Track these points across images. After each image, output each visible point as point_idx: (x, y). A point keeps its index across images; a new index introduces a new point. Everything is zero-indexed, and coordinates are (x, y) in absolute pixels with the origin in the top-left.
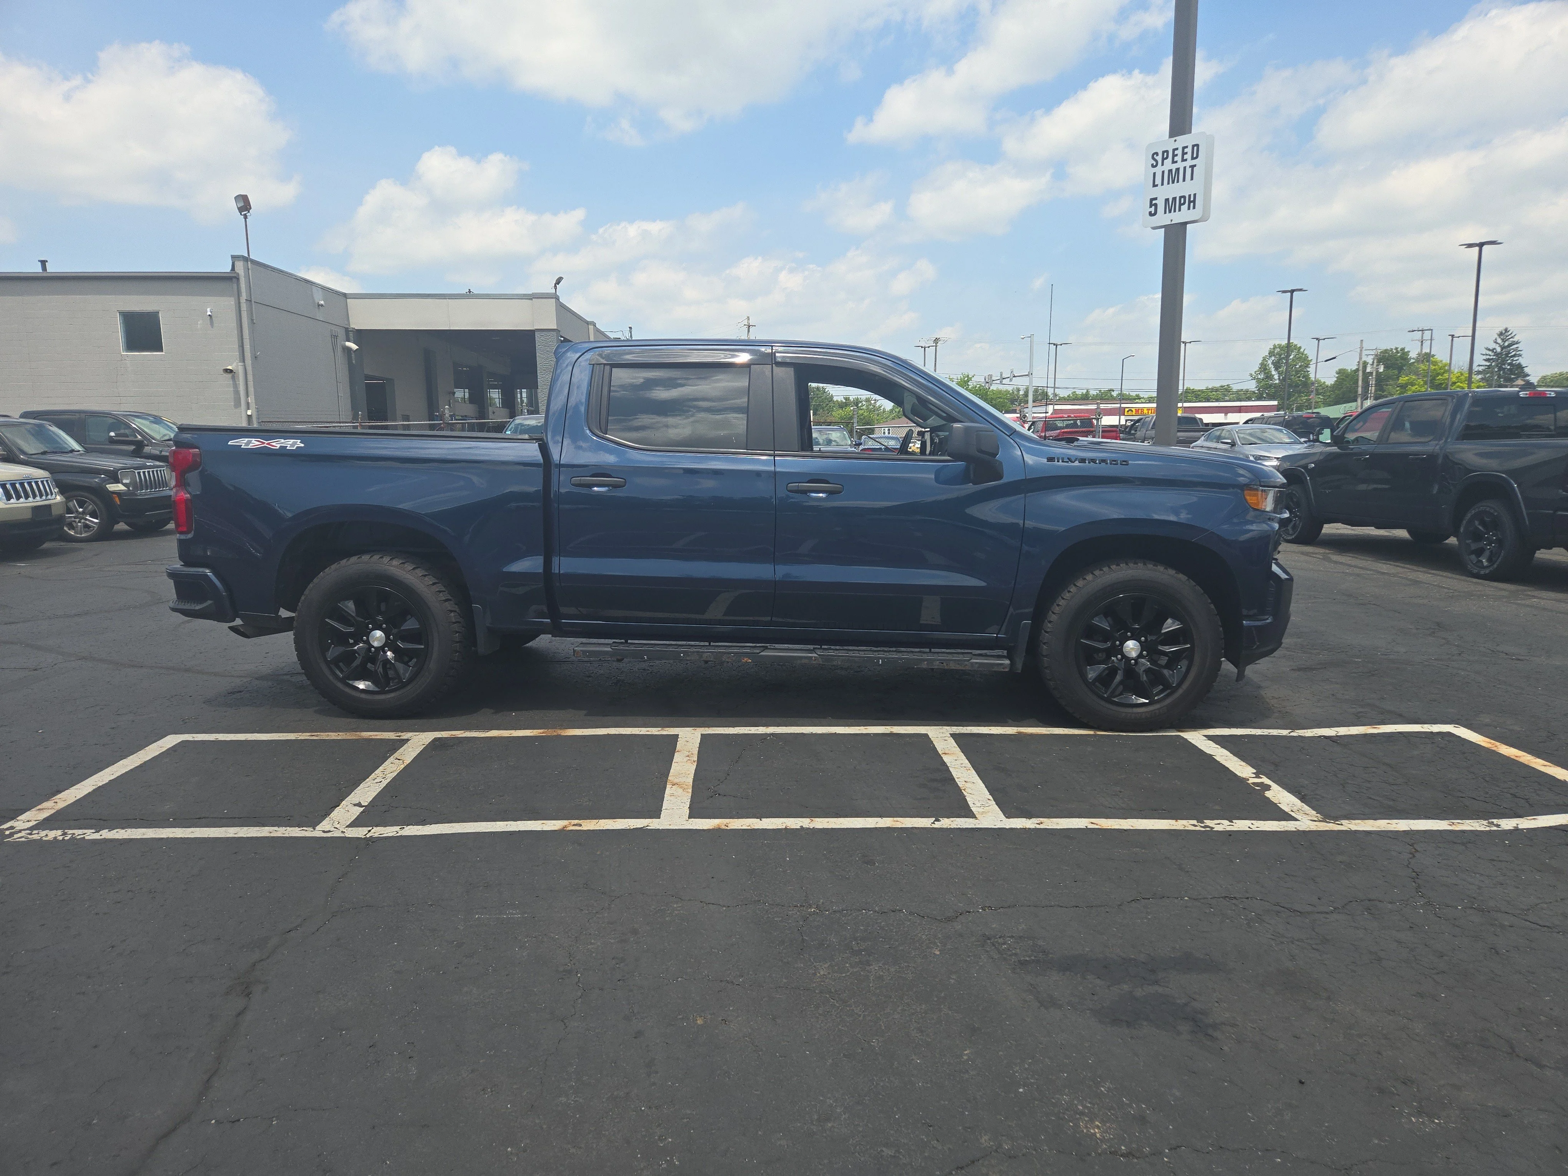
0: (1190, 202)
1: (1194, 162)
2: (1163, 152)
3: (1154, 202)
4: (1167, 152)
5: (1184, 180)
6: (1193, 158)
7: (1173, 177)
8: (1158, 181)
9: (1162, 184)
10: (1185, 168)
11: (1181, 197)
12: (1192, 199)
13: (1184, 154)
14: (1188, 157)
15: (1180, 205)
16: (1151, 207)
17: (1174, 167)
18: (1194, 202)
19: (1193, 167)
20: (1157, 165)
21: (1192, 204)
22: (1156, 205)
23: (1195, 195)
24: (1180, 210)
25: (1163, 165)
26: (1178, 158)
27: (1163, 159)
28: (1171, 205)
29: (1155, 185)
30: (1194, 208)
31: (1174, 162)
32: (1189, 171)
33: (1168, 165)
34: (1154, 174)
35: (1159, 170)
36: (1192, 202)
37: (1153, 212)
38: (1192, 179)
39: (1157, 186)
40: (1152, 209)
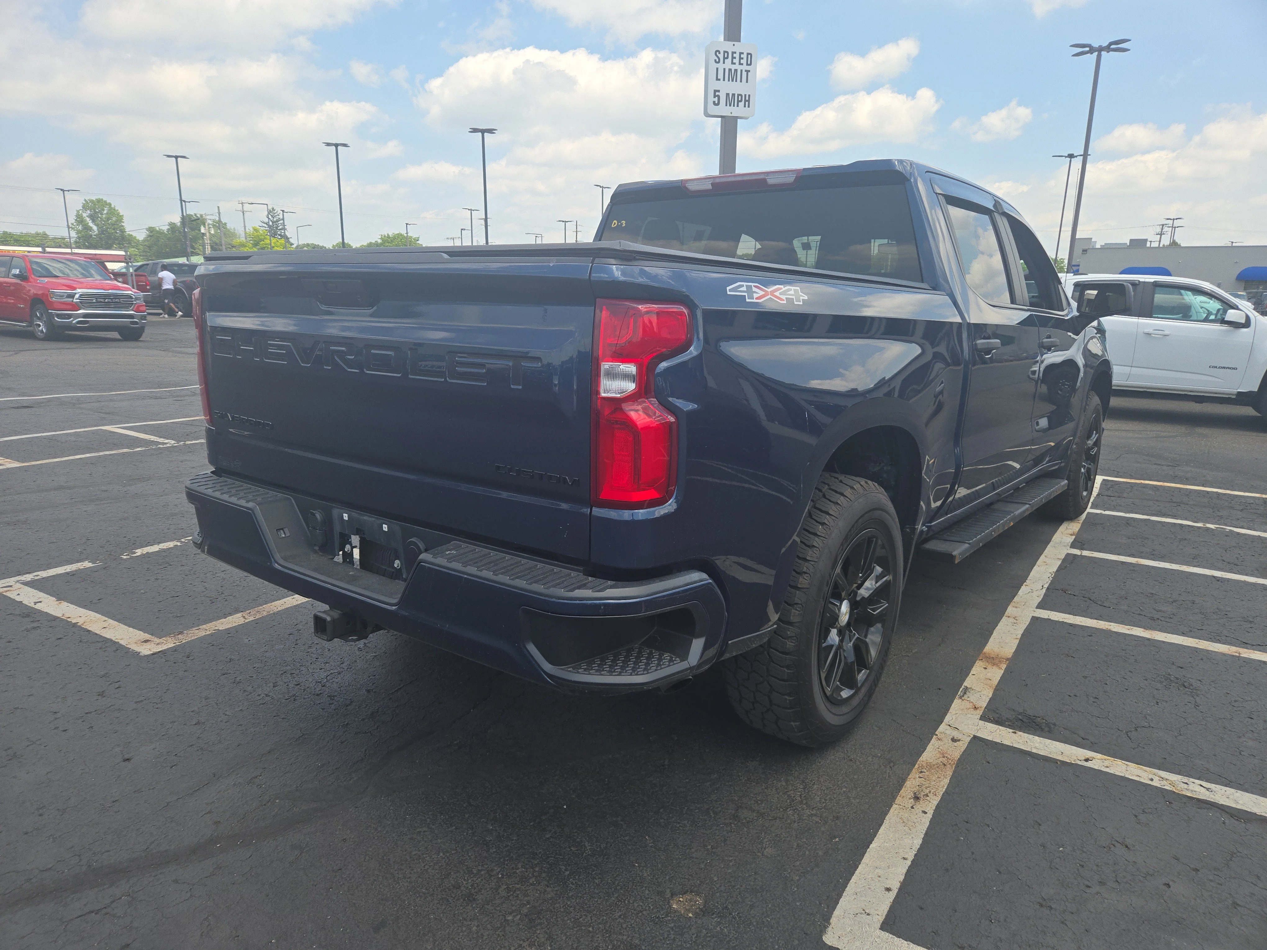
0: (745, 101)
1: (748, 68)
2: (725, 52)
3: (717, 93)
4: (728, 53)
5: (741, 81)
6: (747, 64)
7: (733, 76)
8: (721, 76)
9: (724, 80)
10: (741, 71)
11: (738, 95)
12: (747, 99)
13: (741, 58)
14: (744, 61)
15: (738, 101)
16: (715, 97)
17: (733, 67)
18: (749, 101)
19: (748, 71)
20: (719, 62)
21: (747, 103)
22: (719, 96)
23: (749, 96)
24: (738, 106)
25: (724, 63)
26: (736, 61)
27: (724, 58)
28: (732, 100)
29: (718, 79)
30: (749, 107)
31: (733, 63)
32: (744, 74)
33: (728, 64)
34: (717, 69)
35: (721, 66)
36: (747, 101)
37: (716, 102)
38: (747, 82)
39: (719, 80)
40: (716, 100)
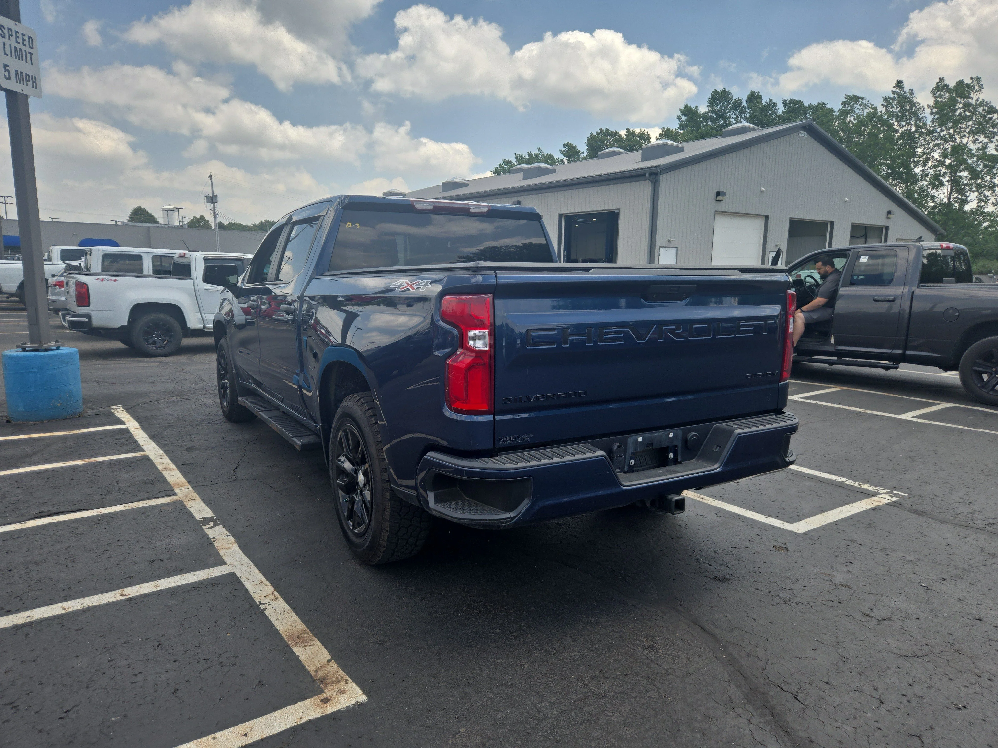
1: (31, 50)
2: (9, 29)
3: (7, 68)
4: (11, 31)
5: (27, 62)
6: (30, 47)
7: (18, 54)
8: (8, 52)
9: (11, 56)
10: (26, 51)
11: (26, 75)
12: (34, 80)
13: (24, 40)
14: (26, 43)
15: (27, 80)
16: (5, 71)
17: (18, 46)
18: (35, 82)
19: (31, 54)
20: (4, 37)
21: (34, 84)
22: (8, 71)
23: (35, 78)
24: (27, 85)
25: (9, 39)
26: (20, 41)
27: (9, 35)
28: (21, 77)
30: (36, 88)
31: (17, 42)
32: (28, 55)
33: (13, 42)
34: (4, 43)
35: (7, 42)
37: (7, 76)
38: (32, 63)
39: (7, 55)
40: (7, 73)
